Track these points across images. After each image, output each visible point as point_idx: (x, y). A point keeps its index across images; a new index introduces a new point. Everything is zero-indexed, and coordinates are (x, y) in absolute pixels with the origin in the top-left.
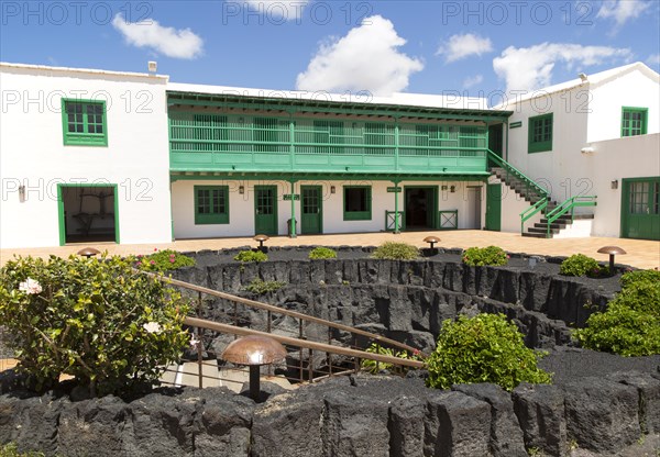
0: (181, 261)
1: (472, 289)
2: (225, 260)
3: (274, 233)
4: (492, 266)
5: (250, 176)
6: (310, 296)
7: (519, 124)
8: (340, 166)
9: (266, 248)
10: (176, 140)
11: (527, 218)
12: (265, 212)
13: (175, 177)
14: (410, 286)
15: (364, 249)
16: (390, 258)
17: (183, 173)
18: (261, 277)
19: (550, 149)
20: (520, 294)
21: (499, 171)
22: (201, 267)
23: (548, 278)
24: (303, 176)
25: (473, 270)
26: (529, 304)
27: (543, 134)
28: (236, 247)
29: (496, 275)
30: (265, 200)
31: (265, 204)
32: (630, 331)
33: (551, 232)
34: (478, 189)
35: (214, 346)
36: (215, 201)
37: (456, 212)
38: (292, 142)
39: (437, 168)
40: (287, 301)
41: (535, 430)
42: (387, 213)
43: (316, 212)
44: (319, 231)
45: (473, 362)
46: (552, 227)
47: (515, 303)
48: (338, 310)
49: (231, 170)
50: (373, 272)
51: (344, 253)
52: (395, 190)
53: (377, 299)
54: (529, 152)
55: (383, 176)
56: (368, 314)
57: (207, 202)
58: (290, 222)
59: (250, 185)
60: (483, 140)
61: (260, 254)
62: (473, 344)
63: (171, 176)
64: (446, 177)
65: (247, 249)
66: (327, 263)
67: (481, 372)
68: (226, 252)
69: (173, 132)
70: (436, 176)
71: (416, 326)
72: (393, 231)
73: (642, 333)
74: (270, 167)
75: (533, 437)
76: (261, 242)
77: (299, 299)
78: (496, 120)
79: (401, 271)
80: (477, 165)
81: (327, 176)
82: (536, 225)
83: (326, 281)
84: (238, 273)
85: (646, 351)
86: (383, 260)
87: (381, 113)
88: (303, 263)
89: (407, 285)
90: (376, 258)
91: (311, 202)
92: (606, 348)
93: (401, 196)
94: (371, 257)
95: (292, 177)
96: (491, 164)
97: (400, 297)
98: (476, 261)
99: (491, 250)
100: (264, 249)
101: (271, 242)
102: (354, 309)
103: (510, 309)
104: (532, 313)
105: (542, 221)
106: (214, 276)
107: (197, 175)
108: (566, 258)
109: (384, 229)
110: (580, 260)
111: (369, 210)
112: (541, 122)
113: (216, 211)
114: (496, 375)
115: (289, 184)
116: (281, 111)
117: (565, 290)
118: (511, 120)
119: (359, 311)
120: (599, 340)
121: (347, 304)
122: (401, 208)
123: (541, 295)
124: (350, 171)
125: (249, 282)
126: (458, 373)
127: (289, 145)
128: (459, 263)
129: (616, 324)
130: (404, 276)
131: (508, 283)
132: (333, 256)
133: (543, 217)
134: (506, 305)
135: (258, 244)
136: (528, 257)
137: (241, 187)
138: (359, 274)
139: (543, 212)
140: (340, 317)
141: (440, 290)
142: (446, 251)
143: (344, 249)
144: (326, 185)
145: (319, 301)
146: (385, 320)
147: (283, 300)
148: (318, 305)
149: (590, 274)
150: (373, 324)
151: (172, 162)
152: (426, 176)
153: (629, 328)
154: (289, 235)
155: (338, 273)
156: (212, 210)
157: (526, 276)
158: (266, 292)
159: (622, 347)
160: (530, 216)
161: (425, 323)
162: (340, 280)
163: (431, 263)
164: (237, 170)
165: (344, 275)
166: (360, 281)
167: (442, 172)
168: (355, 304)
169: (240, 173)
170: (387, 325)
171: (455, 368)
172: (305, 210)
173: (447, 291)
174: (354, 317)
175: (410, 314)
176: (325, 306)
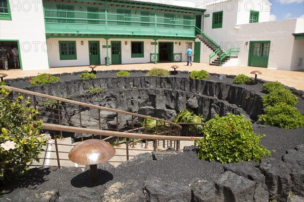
0: (52, 79)
1: (194, 90)
2: (75, 78)
3: (99, 64)
4: (203, 79)
5: (86, 36)
6: (118, 94)
7: (208, 16)
8: (129, 32)
9: (95, 71)
10: (48, 17)
11: (212, 57)
12: (94, 54)
13: (48, 36)
14: (165, 89)
15: (143, 72)
16: (156, 75)
17: (52, 34)
18: (93, 86)
19: (221, 27)
20: (215, 92)
21: (200, 36)
22: (62, 82)
23: (228, 85)
24: (112, 36)
25: (195, 81)
26: (220, 97)
27: (219, 20)
28: (80, 71)
29: (205, 83)
30: (94, 48)
31: (94, 50)
32: (288, 116)
33: (222, 63)
34: (191, 44)
35: (72, 120)
36: (70, 49)
37: (181, 54)
38: (106, 20)
39: (174, 34)
40: (107, 97)
41: (275, 192)
42: (151, 54)
43: (118, 54)
44: (120, 63)
45: (230, 145)
46: (222, 61)
47: (213, 96)
48: (131, 101)
49: (77, 33)
50: (148, 83)
51: (133, 73)
52: (155, 43)
53: (150, 95)
54: (213, 28)
55: (149, 37)
56: (146, 102)
57: (66, 49)
58: (106, 58)
59: (86, 41)
60: (193, 22)
61: (92, 75)
62: (229, 135)
63: (46, 36)
64: (178, 38)
65: (86, 72)
66: (125, 78)
67: (234, 151)
68: (75, 74)
69: (46, 14)
70: (173, 38)
71: (168, 107)
72: (154, 63)
73: (293, 117)
74: (95, 32)
75: (273, 194)
76: (93, 68)
77: (112, 96)
78: (199, 13)
79: (161, 82)
80: (190, 33)
81: (123, 36)
82: (215, 60)
83: (125, 87)
84: (82, 84)
85: (296, 126)
86: (152, 77)
87: (148, 7)
88: (114, 78)
89: (164, 88)
90: (149, 76)
91: (116, 49)
92: (277, 125)
93: (157, 46)
94: (147, 75)
95: (106, 37)
96: (197, 33)
97: (161, 94)
98: (196, 77)
99: (202, 72)
100: (94, 72)
101: (98, 68)
102: (139, 100)
103: (211, 99)
104: (221, 101)
105: (218, 59)
106: (69, 86)
107: (59, 35)
108: (235, 76)
109: (149, 62)
110: (242, 77)
111: (143, 53)
112: (218, 15)
113: (70, 54)
114: (243, 153)
115: (105, 40)
116: (100, 4)
117: (237, 91)
118: (205, 13)
119: (141, 101)
120: (273, 120)
121: (136, 98)
122: (157, 52)
123: (225, 93)
124: (134, 34)
125: (88, 89)
126: (220, 152)
127: (105, 21)
128: (188, 78)
129: (281, 112)
130: (162, 84)
131: (211, 88)
132: (128, 75)
133: (218, 57)
134: (210, 97)
135: (91, 69)
136: (218, 75)
137: (82, 42)
138: (141, 84)
139: (218, 55)
140: (132, 104)
141: (179, 91)
142: (181, 72)
143: (133, 71)
144: (123, 41)
145: (122, 97)
146: (154, 105)
147: (105, 97)
148: (122, 99)
149: (247, 83)
150: (148, 107)
151: (47, 29)
152: (169, 37)
153: (287, 114)
154: (106, 64)
155: (131, 83)
156: (68, 53)
157: (219, 84)
158: (96, 93)
159: (285, 124)
160: (213, 56)
161: (172, 105)
162: (132, 87)
163: (175, 78)
164: (80, 33)
165: (134, 84)
166: (142, 87)
167: (176, 36)
168: (139, 98)
169: (81, 35)
170: (155, 107)
171: (218, 149)
172: (113, 53)
173: (182, 91)
174: (139, 104)
175: (165, 102)
176: (125, 99)
